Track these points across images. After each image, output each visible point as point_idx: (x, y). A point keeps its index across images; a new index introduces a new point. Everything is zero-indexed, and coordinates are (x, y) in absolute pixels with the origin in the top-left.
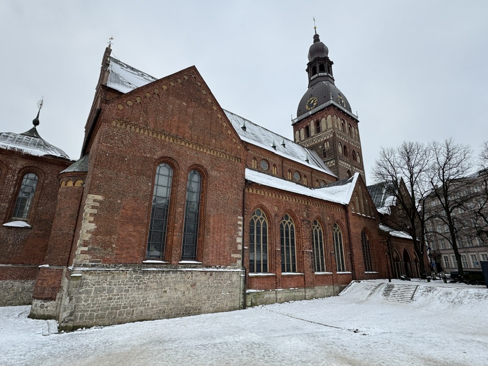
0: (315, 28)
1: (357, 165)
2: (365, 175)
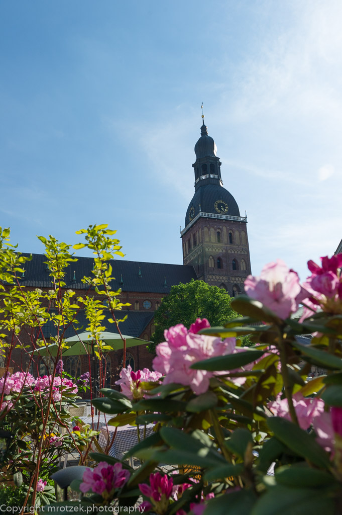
0: (203, 117)
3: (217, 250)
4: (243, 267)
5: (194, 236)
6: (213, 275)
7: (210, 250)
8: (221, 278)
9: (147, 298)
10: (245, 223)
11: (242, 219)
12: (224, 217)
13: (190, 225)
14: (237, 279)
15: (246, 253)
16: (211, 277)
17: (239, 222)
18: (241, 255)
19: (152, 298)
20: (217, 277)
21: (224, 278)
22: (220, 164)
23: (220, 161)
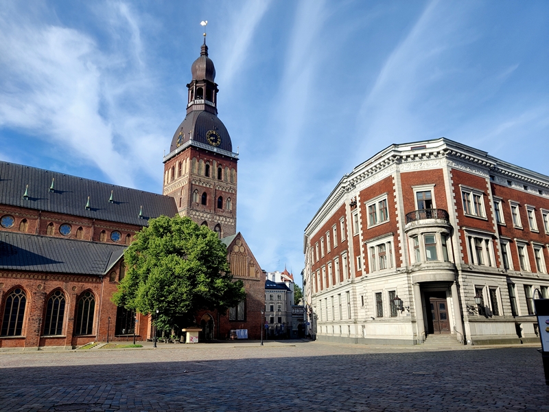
1: (223, 214)
2: (235, 225)
3: (204, 185)
4: (228, 206)
5: (180, 164)
6: (197, 211)
7: (197, 184)
8: (205, 215)
9: (117, 229)
10: (235, 160)
11: (233, 156)
12: (215, 150)
13: (176, 151)
14: (221, 218)
15: (234, 192)
16: (194, 213)
17: (230, 158)
18: (228, 193)
19: (123, 230)
20: (201, 215)
21: (208, 216)
22: (217, 91)
23: (218, 87)
